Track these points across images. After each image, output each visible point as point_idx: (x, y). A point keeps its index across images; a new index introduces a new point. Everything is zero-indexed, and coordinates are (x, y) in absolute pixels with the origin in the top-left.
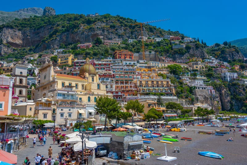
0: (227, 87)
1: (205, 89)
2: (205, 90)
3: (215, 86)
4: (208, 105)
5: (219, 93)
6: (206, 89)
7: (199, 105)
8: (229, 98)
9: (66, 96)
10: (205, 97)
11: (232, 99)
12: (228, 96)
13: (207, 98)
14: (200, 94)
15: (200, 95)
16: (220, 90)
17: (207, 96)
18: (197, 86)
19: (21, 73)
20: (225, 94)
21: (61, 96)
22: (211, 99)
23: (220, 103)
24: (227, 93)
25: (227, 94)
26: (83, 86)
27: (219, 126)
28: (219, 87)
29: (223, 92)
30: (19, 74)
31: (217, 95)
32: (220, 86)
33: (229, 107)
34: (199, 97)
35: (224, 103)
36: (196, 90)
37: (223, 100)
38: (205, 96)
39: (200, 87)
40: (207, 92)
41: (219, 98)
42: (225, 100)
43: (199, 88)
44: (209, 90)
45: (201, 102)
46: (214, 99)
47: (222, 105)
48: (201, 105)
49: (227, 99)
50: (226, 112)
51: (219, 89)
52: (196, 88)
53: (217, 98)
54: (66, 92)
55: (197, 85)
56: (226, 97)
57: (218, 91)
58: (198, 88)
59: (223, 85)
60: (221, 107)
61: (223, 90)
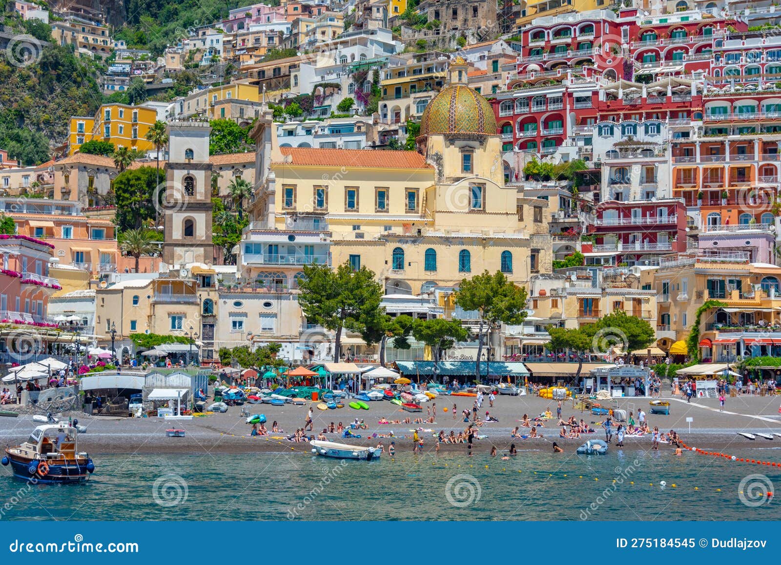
9: (282, 252)
19: (190, 153)
21: (258, 252)
26: (412, 195)
30: (183, 159)
54: (284, 239)
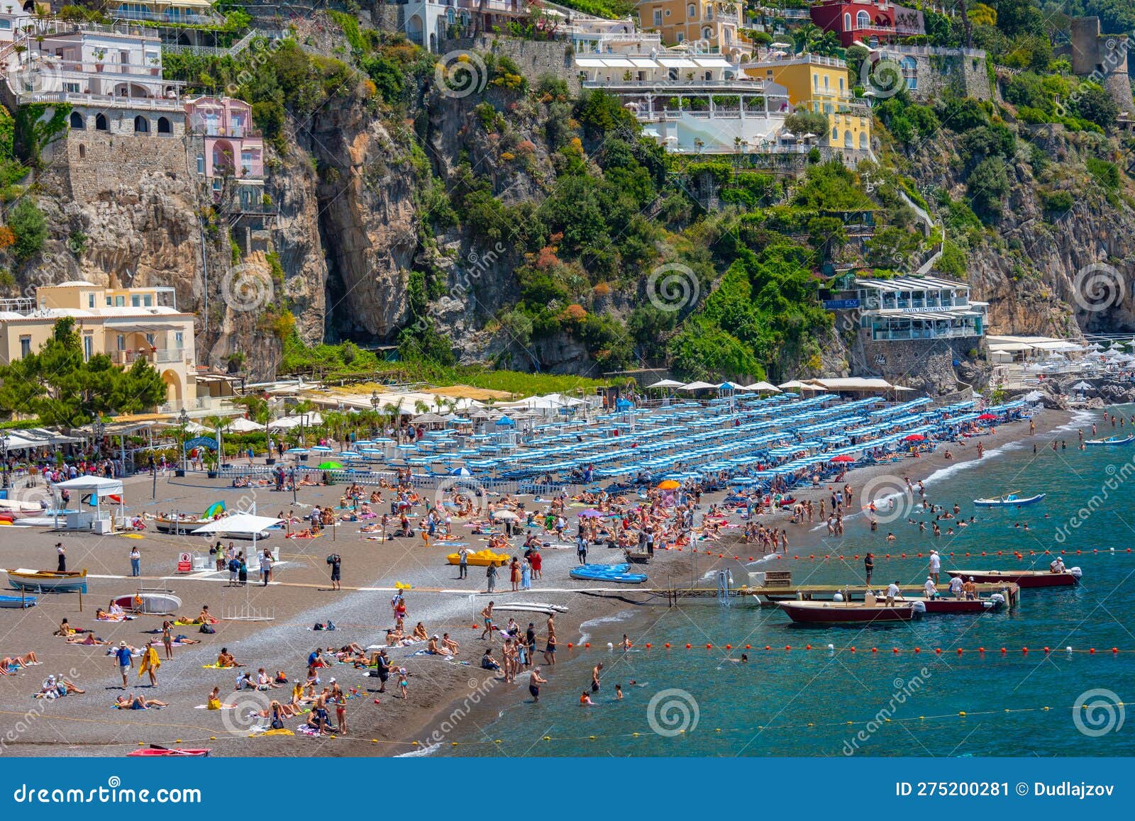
0: (402, 96)
1: (164, 126)
2: (165, 136)
3: (287, 90)
4: (164, 300)
5: (311, 164)
6: (178, 128)
7: (84, 297)
8: (403, 214)
10: (159, 211)
11: (436, 220)
12: (398, 191)
13: (178, 232)
14: (114, 184)
15: (105, 195)
16: (335, 133)
17: (174, 204)
18: (89, 100)
20: (375, 176)
22: (212, 236)
23: (316, 262)
24: (395, 167)
25: (387, 179)
27: (106, 527)
28: (326, 105)
29: (358, 148)
31: (296, 184)
32: (331, 91)
33: (394, 308)
34: (89, 211)
35: (355, 259)
36: (74, 138)
37: (347, 236)
38: (155, 200)
39: (120, 113)
40: (185, 161)
41: (311, 209)
42: (362, 230)
43: (102, 123)
44: (210, 144)
45: (107, 266)
46: (238, 235)
47: (336, 288)
48: (100, 297)
49: (385, 221)
50: (348, 360)
51: (326, 126)
52: (78, 122)
53: (290, 211)
55: (93, 89)
56: (377, 206)
57: (309, 138)
58: (91, 121)
59: (366, 85)
60: (320, 302)
61: (356, 130)
